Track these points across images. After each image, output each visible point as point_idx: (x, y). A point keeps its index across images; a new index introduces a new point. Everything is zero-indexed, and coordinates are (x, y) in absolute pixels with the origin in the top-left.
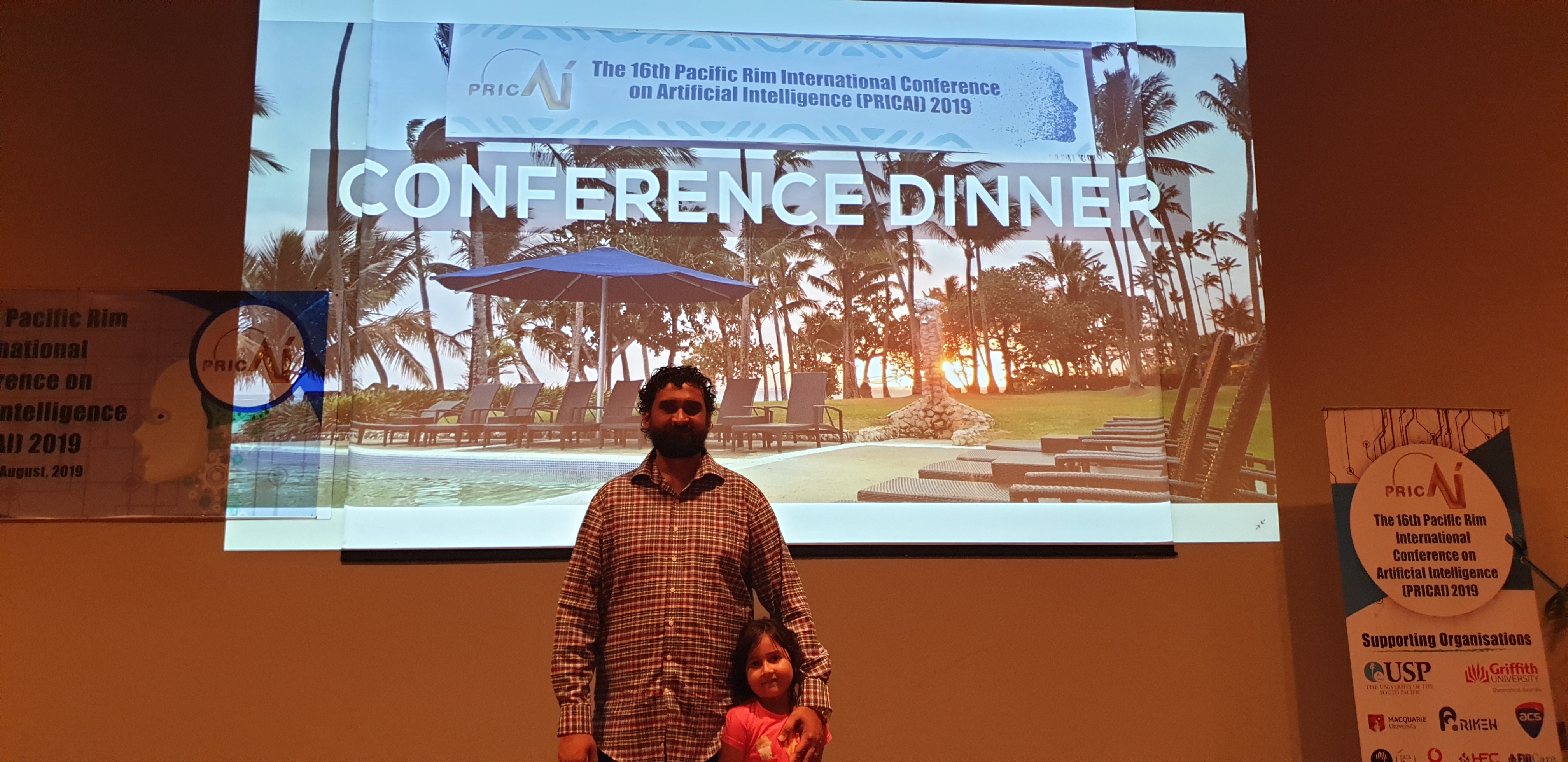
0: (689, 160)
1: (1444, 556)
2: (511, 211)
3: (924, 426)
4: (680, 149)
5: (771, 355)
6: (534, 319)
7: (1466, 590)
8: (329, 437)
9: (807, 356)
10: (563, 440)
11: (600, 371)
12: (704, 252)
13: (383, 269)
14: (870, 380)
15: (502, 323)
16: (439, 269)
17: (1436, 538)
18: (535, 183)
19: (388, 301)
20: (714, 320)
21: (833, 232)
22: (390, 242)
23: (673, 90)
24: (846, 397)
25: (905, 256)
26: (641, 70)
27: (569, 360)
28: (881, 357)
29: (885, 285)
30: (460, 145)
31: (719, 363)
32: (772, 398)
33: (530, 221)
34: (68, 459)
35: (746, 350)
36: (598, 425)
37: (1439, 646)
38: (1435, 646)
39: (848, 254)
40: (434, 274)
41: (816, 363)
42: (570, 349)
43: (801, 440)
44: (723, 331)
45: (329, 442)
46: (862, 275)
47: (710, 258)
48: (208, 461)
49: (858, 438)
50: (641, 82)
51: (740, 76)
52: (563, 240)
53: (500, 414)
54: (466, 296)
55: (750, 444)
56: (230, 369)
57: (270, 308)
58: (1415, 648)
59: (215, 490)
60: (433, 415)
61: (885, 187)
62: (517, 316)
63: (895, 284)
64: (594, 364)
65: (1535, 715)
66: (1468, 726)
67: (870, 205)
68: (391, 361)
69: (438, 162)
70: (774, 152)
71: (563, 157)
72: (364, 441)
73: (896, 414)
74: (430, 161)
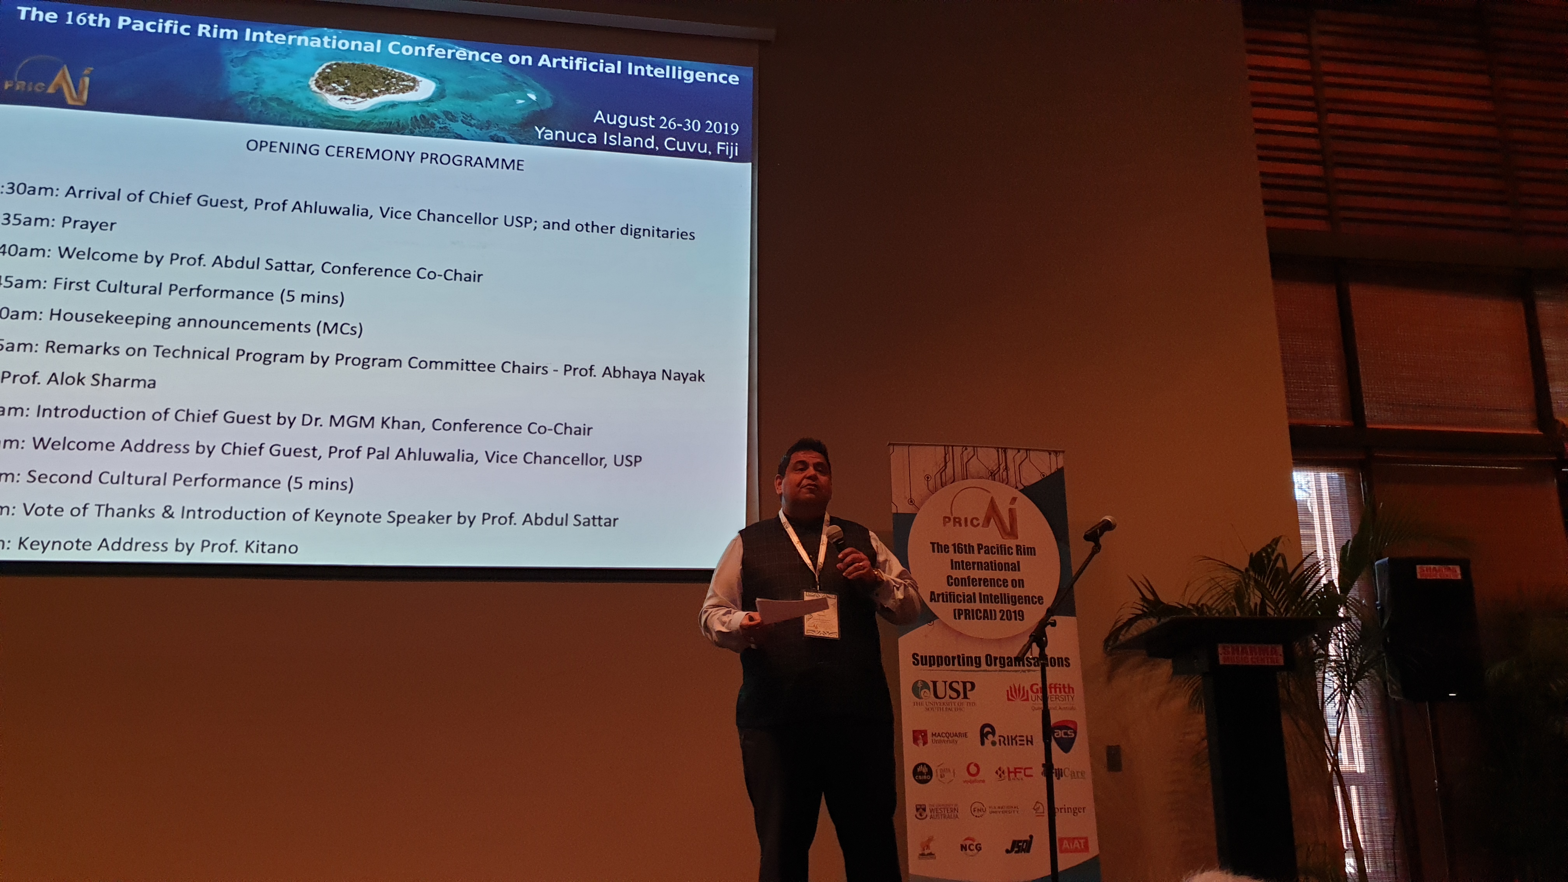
1: (993, 582)
7: (1013, 614)
17: (988, 566)
37: (984, 666)
38: (980, 666)
58: (962, 668)
65: (1069, 733)
66: (1006, 743)
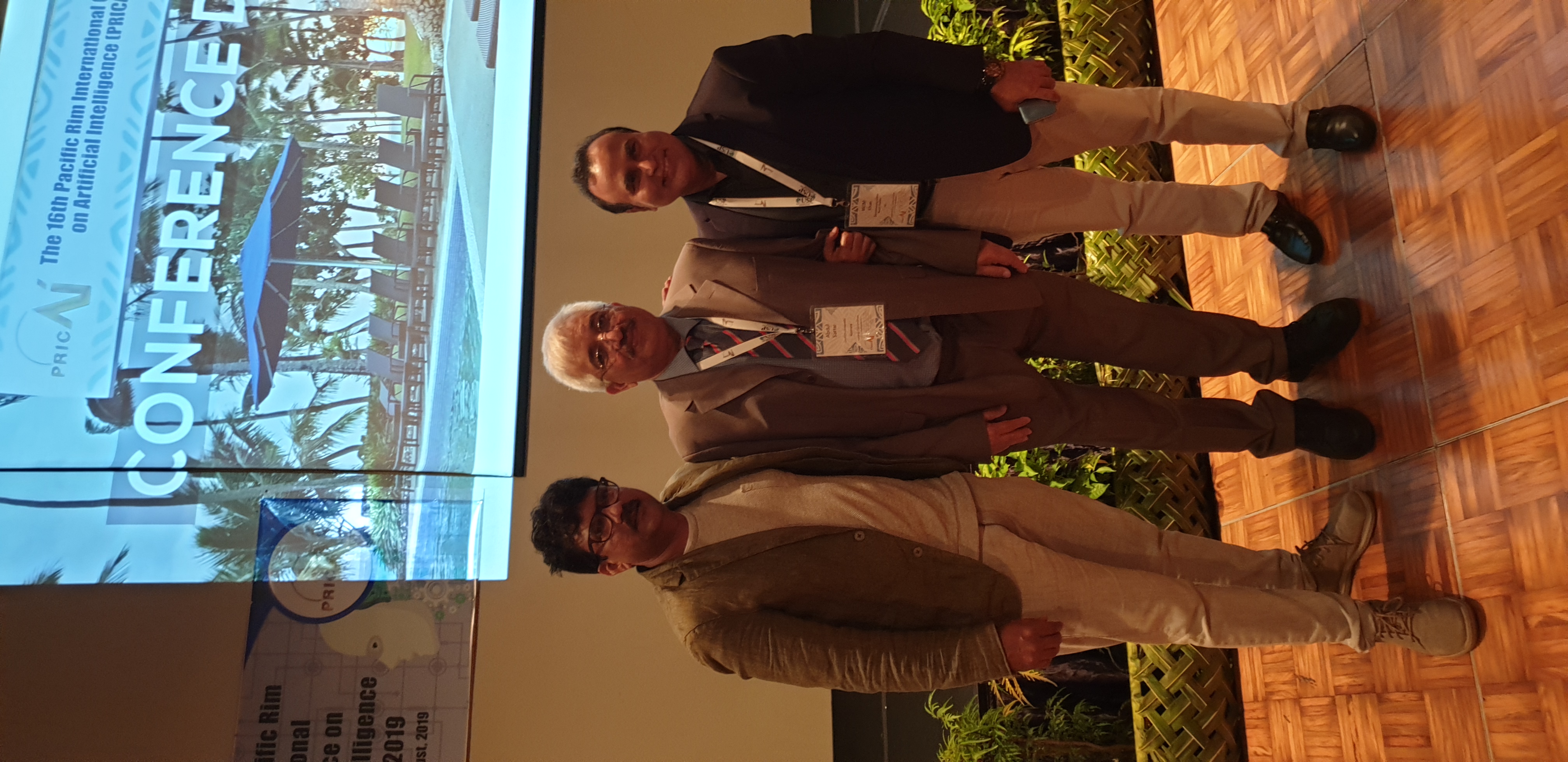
0: (156, 185)
2: (194, 339)
3: (433, 13)
4: (145, 191)
5: (358, 127)
6: (306, 320)
8: (406, 493)
9: (361, 98)
10: (425, 298)
11: (361, 266)
12: (252, 176)
13: (243, 452)
14: (387, 50)
15: (308, 347)
16: (248, 402)
18: (167, 317)
19: (276, 447)
20: (320, 171)
21: (244, 69)
22: (216, 446)
23: (81, 195)
24: (402, 70)
25: (274, 14)
26: (55, 221)
27: (349, 292)
28: (368, 40)
29: (301, 32)
30: (118, 385)
31: (362, 169)
32: (399, 128)
33: (206, 323)
34: (411, 727)
35: (351, 146)
36: (413, 269)
39: (267, 58)
40: (253, 407)
41: (368, 92)
42: (338, 291)
43: (438, 108)
44: (331, 164)
45: (411, 493)
46: (288, 49)
47: (259, 172)
48: (421, 599)
49: (439, 64)
50: (69, 221)
51: (73, 136)
52: (229, 294)
53: (396, 348)
54: (277, 378)
55: (439, 148)
56: (332, 585)
57: (274, 552)
59: (450, 590)
60: (392, 405)
61: (203, 24)
62: (302, 334)
63: (300, 24)
64: (355, 271)
67: (221, 38)
68: (336, 443)
69: (134, 405)
70: (157, 112)
71: (142, 293)
72: (413, 462)
73: (420, 34)
74: (132, 411)
